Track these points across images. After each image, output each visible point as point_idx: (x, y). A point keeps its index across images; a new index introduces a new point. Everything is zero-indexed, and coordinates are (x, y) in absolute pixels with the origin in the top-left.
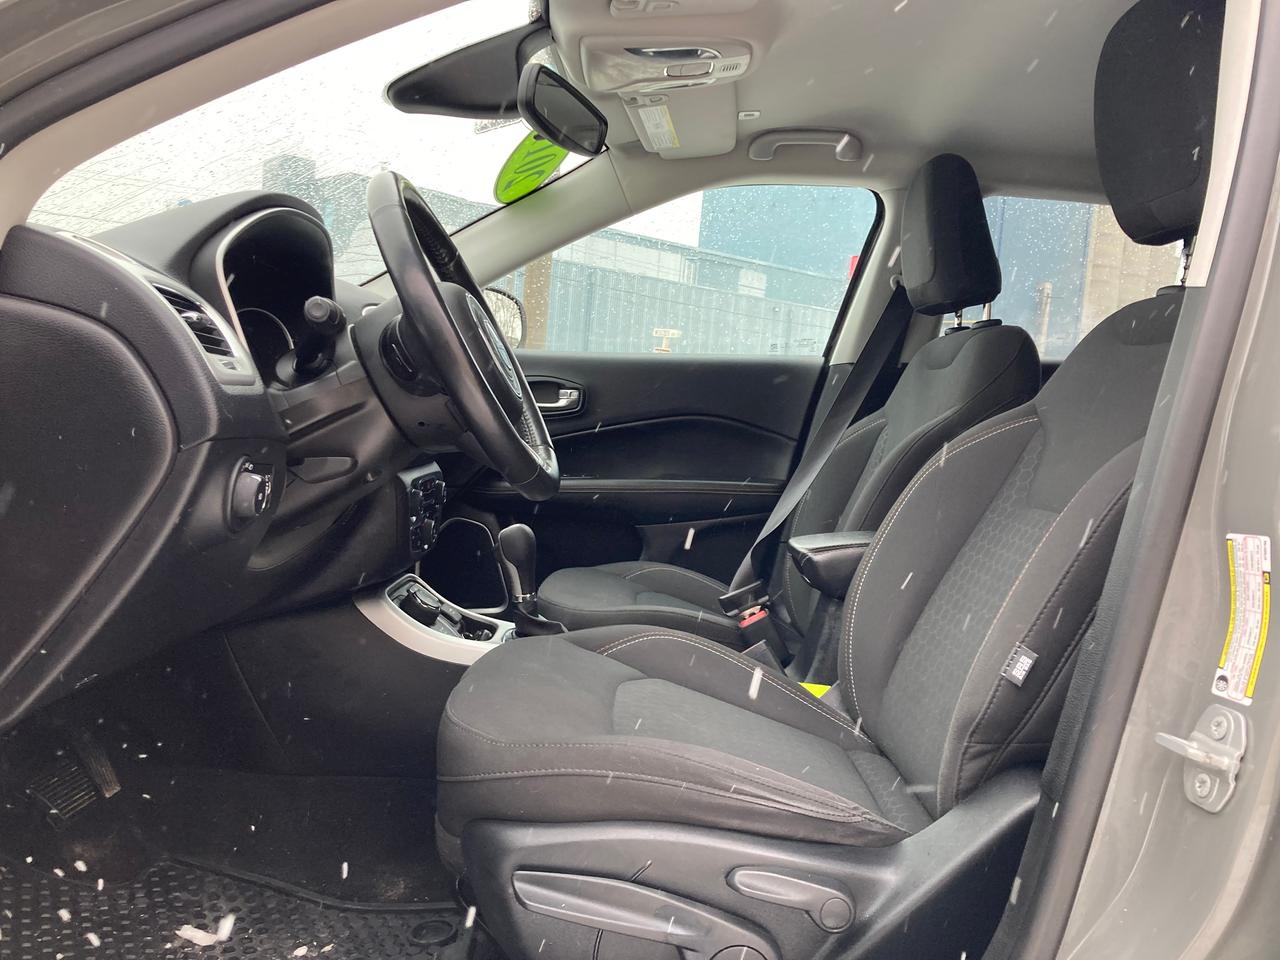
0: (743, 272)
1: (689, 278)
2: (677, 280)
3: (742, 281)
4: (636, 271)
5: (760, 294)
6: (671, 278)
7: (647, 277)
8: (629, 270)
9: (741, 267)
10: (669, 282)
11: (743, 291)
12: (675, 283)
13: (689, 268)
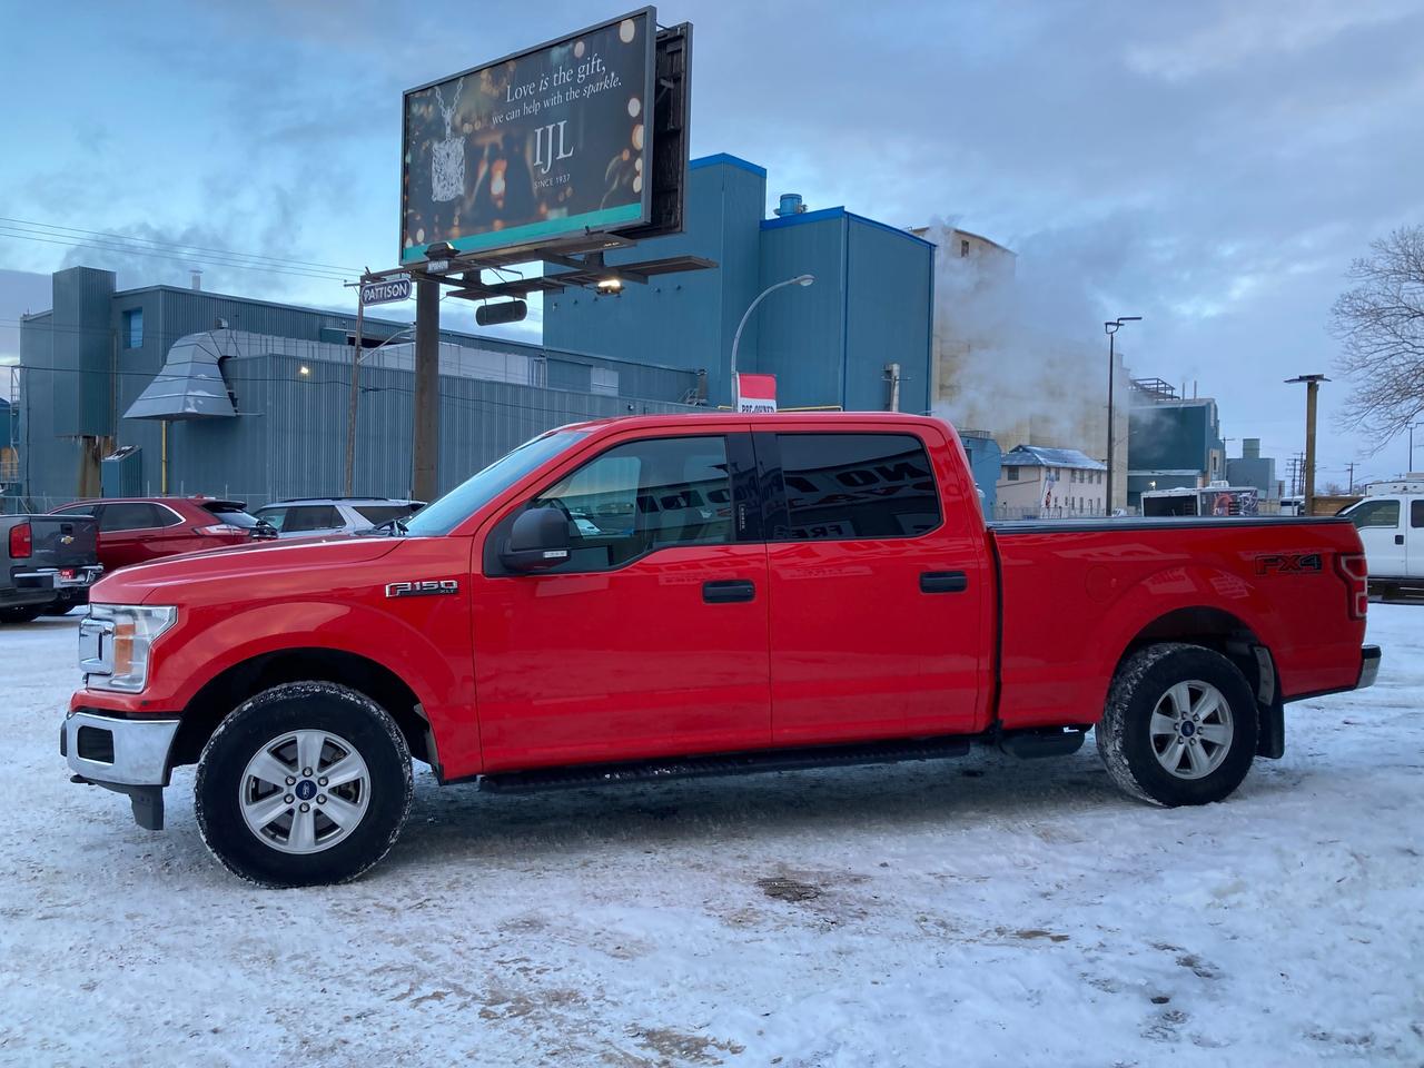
1: (538, 378)
2: (526, 383)
3: (595, 381)
4: (481, 377)
5: (614, 393)
6: (521, 383)
7: (498, 383)
8: (476, 376)
9: (591, 366)
10: (520, 386)
11: (596, 391)
12: (523, 386)
13: (538, 368)
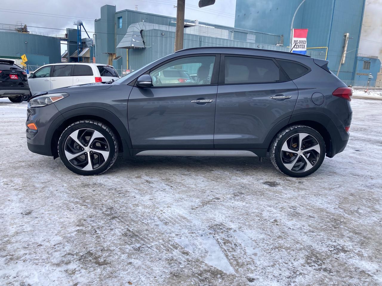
0: (248, 35)
2: (227, 38)
3: (248, 38)
4: (214, 36)
6: (225, 38)
7: (218, 38)
8: (212, 36)
9: (248, 33)
10: (225, 39)
11: (248, 41)
13: (231, 34)
